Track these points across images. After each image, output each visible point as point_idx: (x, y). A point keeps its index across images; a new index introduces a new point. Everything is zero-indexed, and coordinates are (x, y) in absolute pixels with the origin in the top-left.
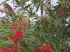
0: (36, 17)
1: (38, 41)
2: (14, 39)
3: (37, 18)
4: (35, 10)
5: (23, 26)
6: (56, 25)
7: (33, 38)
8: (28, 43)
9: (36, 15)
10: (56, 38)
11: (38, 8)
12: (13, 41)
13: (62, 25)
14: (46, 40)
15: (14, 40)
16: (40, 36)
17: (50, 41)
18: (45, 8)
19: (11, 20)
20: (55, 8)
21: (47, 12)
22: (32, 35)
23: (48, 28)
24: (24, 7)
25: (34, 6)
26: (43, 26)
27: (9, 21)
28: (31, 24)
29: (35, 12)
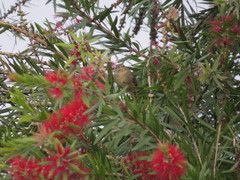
0: (131, 50)
1: (142, 136)
2: (58, 128)
3: (134, 54)
4: (132, 29)
5: (86, 84)
6: (202, 80)
7: (122, 125)
8: (106, 141)
10: (203, 123)
11: (139, 23)
12: (56, 136)
13: (222, 78)
14: (168, 132)
15: (59, 132)
16: (148, 116)
17: (183, 133)
18: (164, 20)
20: (197, 19)
21: (169, 34)
22: (121, 114)
23: (175, 88)
25: (126, 12)
26: (157, 82)
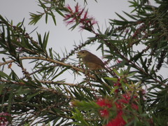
9: (158, 79)
19: (96, 91)
24: (127, 59)
27: (92, 92)
28: (146, 99)
29: (155, 69)
